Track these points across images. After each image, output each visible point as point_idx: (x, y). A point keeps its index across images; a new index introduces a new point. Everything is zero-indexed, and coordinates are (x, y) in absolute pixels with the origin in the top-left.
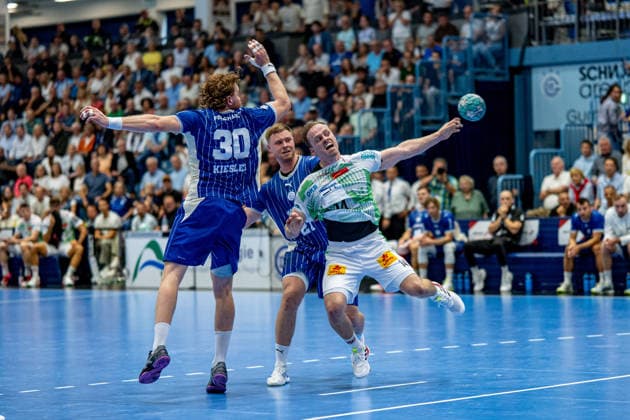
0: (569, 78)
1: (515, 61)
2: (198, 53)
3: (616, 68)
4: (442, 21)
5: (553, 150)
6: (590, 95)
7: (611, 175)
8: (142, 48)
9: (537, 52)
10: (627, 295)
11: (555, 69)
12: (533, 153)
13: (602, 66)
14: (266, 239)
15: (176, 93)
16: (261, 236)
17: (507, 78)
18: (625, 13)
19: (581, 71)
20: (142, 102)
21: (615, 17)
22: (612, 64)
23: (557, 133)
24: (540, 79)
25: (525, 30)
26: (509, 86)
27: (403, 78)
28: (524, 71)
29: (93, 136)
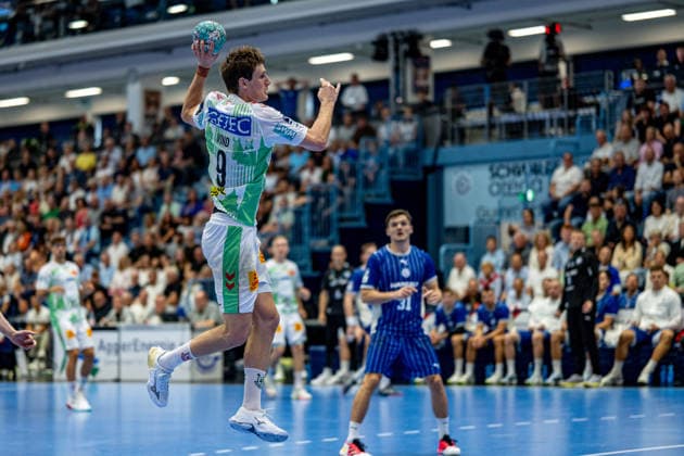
0: (479, 177)
1: (428, 160)
2: (129, 153)
3: (524, 167)
4: (361, 123)
5: (462, 246)
6: (498, 193)
7: (517, 270)
8: (77, 150)
9: (449, 151)
10: (529, 385)
11: (467, 168)
12: (443, 249)
13: (511, 165)
14: (188, 333)
15: (107, 192)
16: (183, 329)
17: (420, 176)
18: (533, 114)
19: (491, 169)
20: (77, 201)
21: (523, 118)
22: (520, 164)
23: (467, 230)
24: (451, 177)
25: (437, 131)
26: (423, 185)
27: (324, 178)
28: (437, 170)
29: (28, 236)
